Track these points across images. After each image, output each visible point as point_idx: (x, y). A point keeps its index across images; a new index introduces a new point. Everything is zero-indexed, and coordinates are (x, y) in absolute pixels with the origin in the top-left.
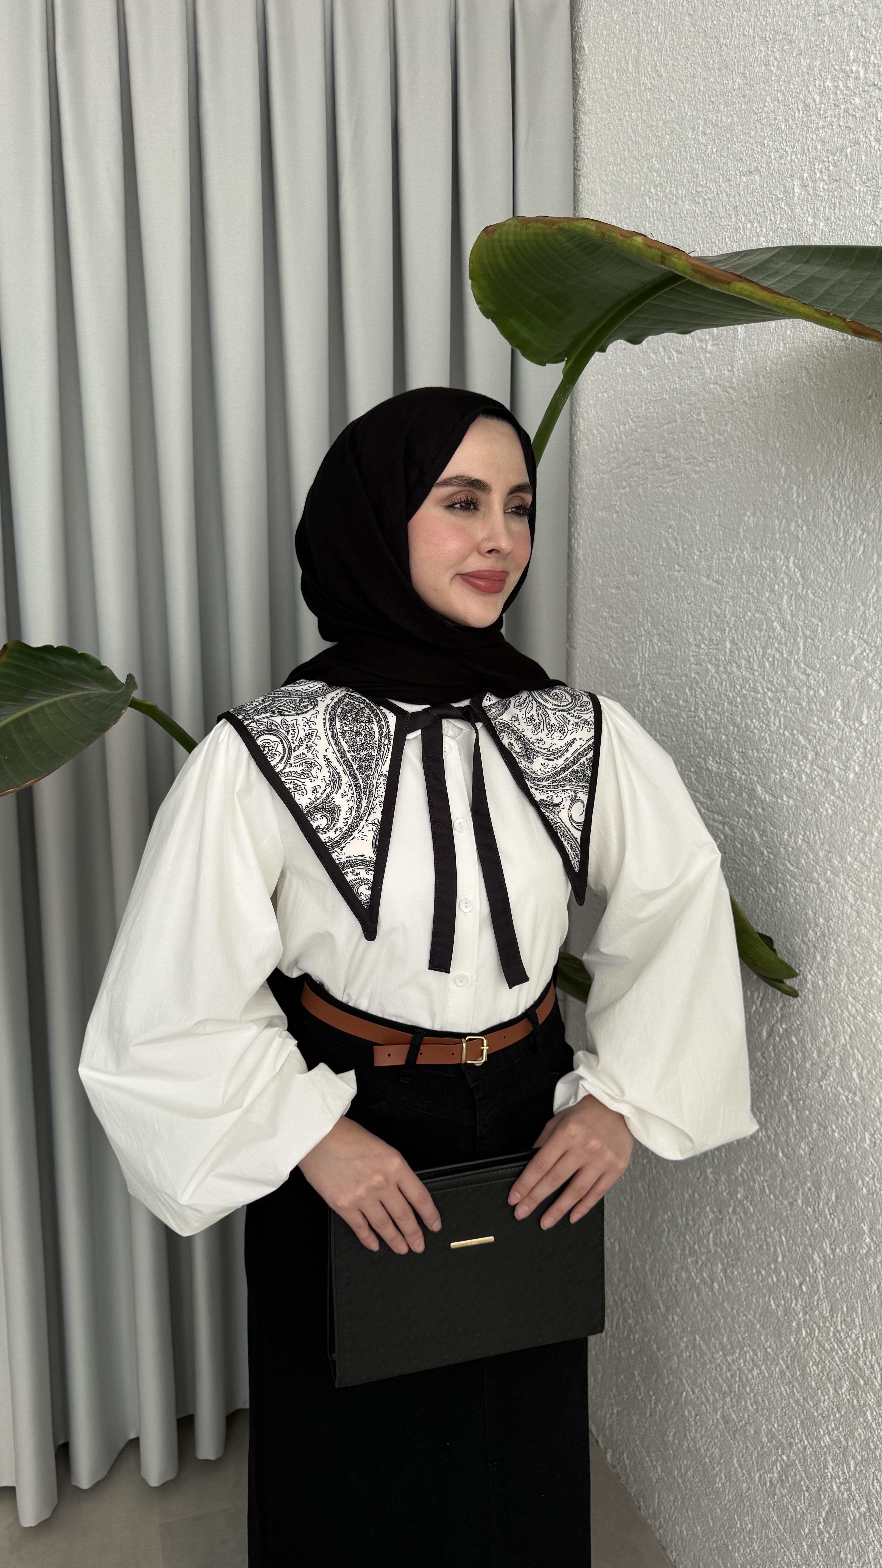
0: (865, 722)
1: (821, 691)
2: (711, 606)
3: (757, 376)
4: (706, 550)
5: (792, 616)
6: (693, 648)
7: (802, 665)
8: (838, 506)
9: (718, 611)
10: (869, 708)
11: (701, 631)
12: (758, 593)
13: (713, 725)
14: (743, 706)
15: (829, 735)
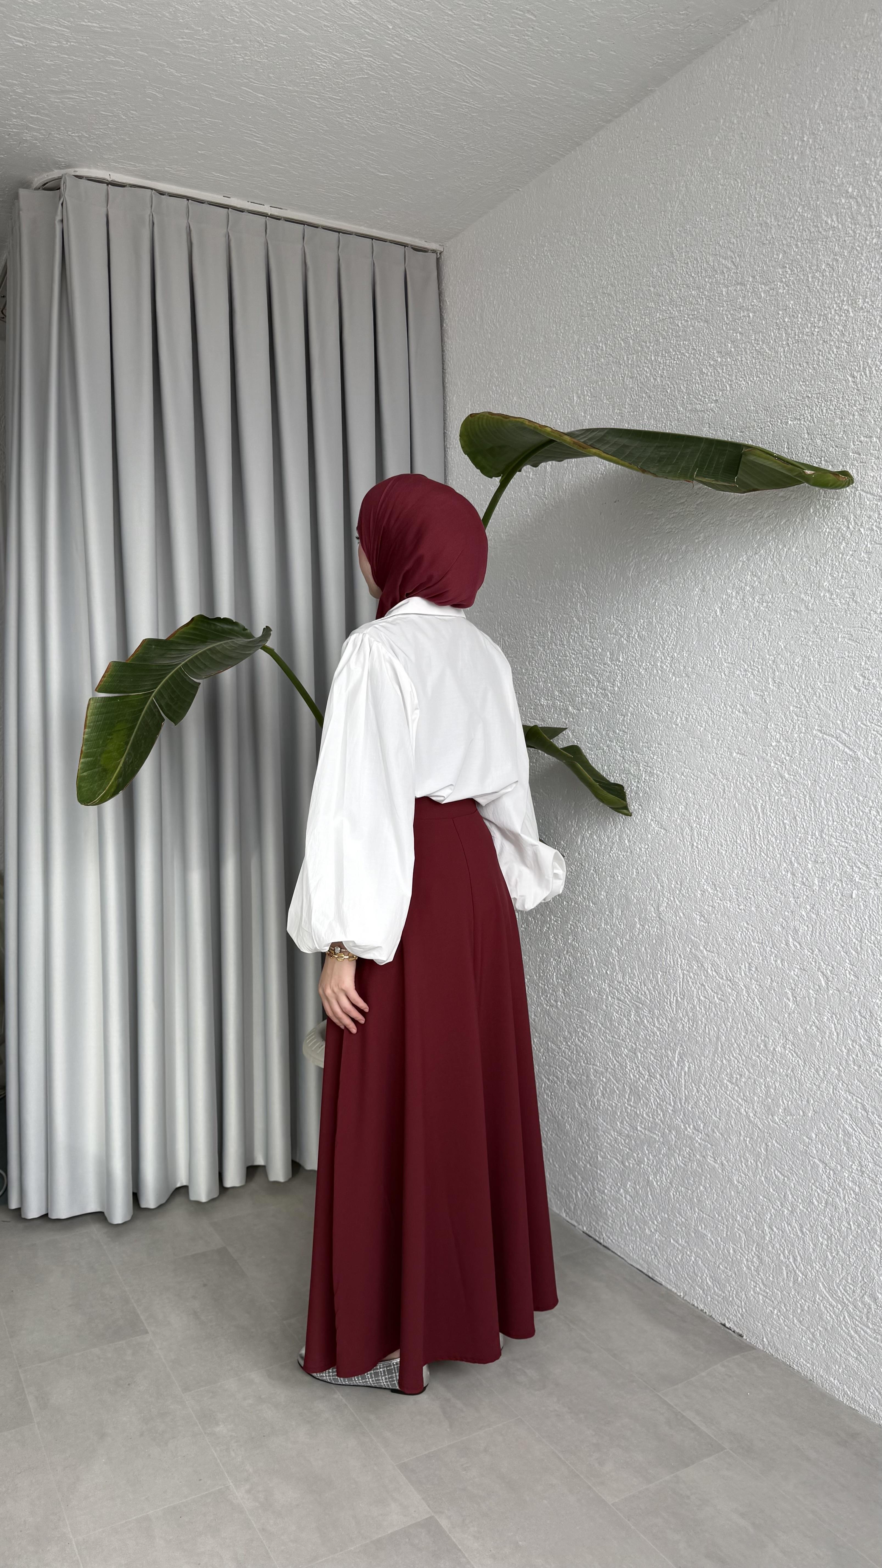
0: (621, 660)
1: (599, 649)
2: (539, 615)
3: (558, 492)
4: (534, 584)
5: (583, 614)
6: (530, 639)
7: (589, 638)
8: (603, 555)
9: (543, 617)
10: (622, 653)
11: (534, 629)
12: (564, 604)
13: (543, 680)
14: (559, 666)
15: (604, 670)
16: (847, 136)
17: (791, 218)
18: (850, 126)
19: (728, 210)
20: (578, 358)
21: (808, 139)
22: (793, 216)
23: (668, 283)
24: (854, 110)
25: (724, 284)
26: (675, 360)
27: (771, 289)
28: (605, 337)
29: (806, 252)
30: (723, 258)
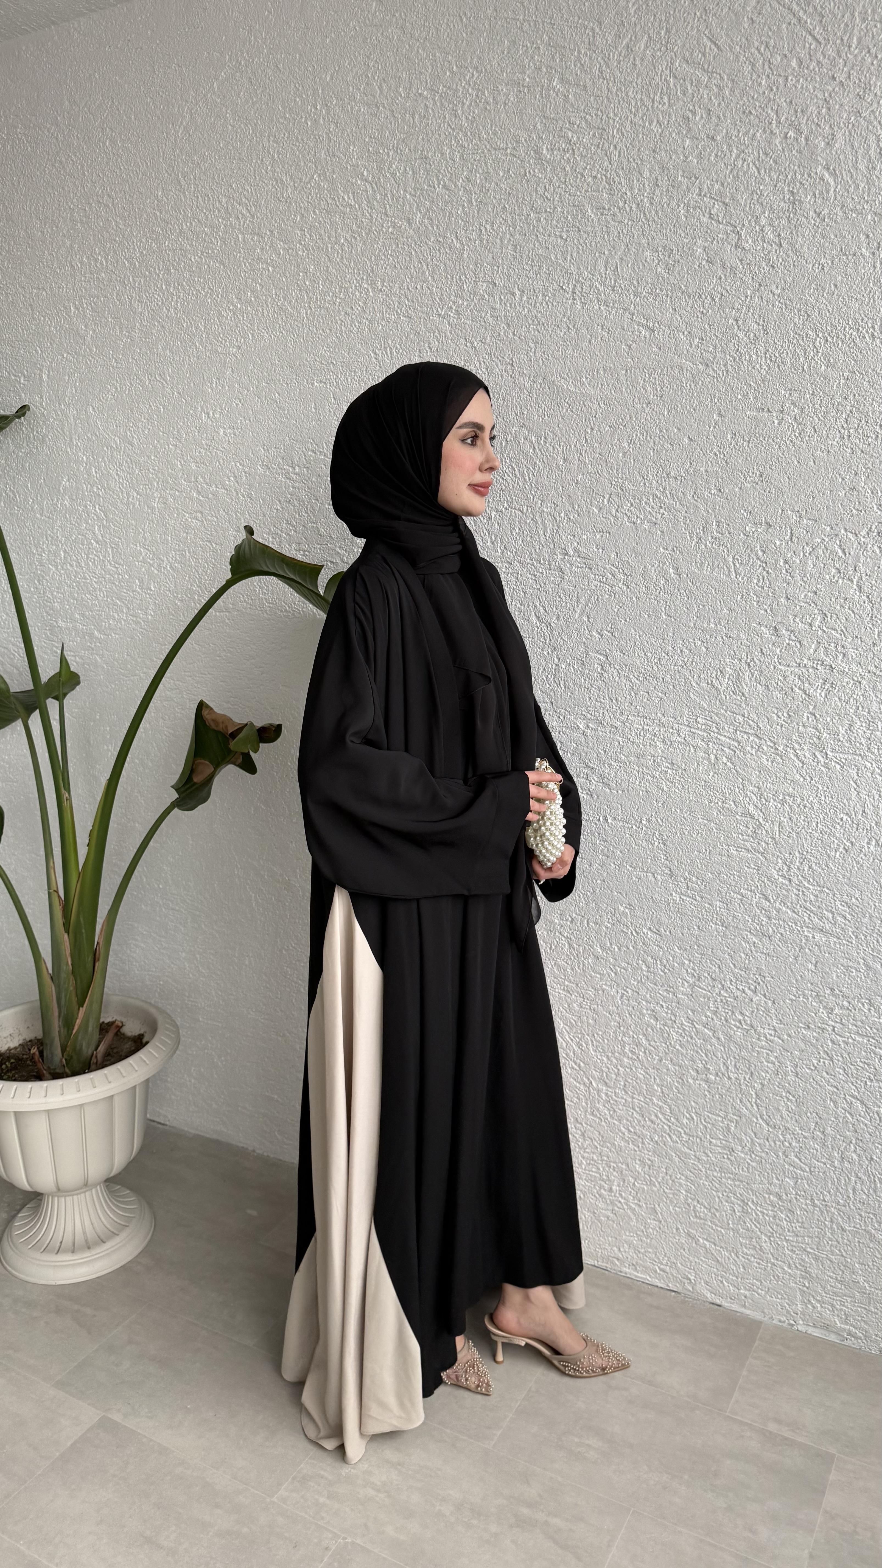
16: (361, 119)
17: (307, 183)
18: (362, 110)
19: (240, 154)
20: (72, 266)
21: (321, 108)
22: (309, 182)
23: (176, 212)
24: (366, 95)
25: (239, 229)
26: (189, 295)
27: (290, 248)
28: (104, 251)
29: (325, 222)
30: (237, 202)
